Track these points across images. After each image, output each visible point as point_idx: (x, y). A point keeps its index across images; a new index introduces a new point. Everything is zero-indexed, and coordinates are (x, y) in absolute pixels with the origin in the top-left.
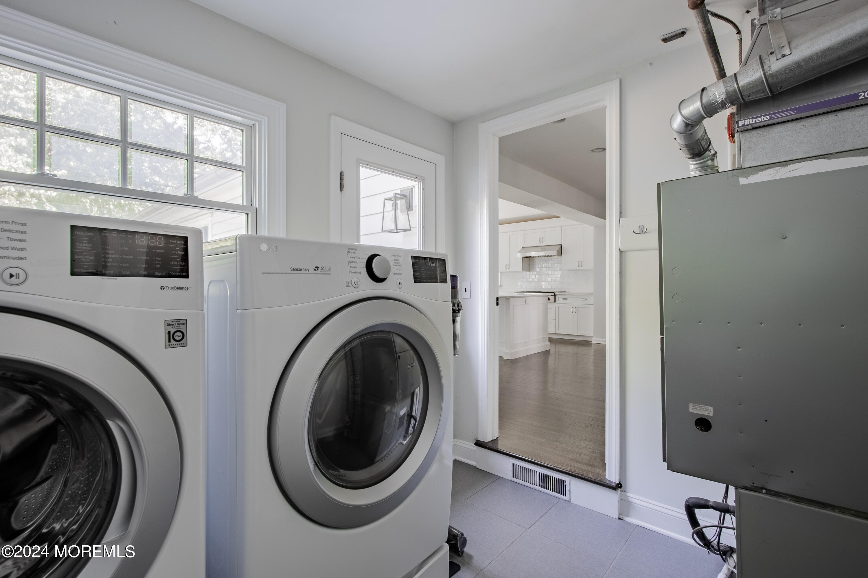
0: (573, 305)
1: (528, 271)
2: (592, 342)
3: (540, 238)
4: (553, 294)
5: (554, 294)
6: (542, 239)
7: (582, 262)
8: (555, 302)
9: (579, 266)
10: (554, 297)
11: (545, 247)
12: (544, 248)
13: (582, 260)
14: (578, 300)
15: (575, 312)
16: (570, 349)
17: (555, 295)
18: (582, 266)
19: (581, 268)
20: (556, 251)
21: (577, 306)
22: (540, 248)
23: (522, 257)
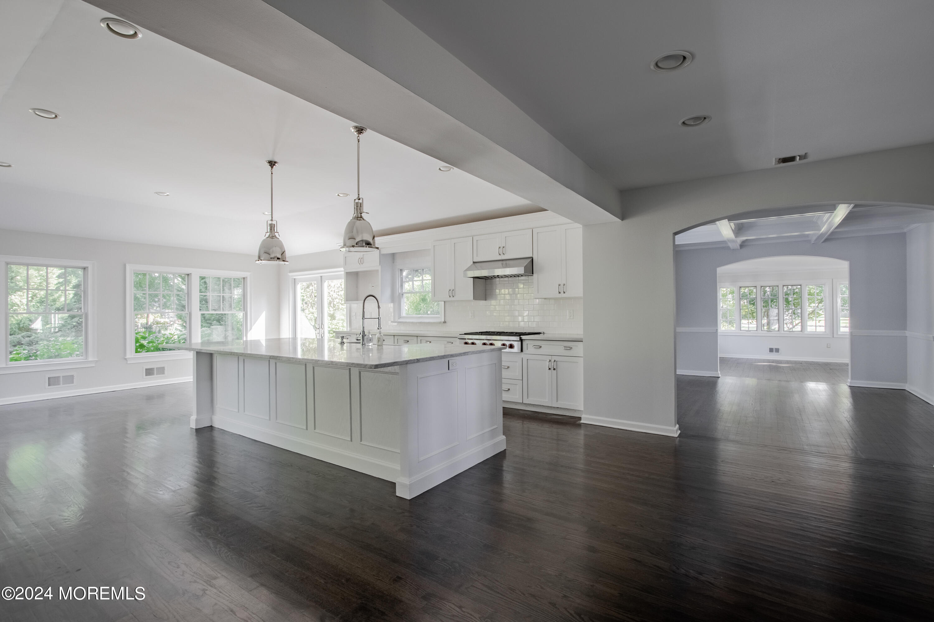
0: (550, 358)
1: (485, 300)
2: (582, 421)
3: (500, 248)
4: (517, 338)
5: (520, 338)
6: (502, 249)
7: (564, 285)
8: (522, 351)
9: (560, 293)
10: (520, 343)
11: (508, 262)
12: (506, 264)
13: (565, 283)
14: (558, 349)
15: (554, 369)
16: (546, 429)
17: (521, 340)
18: (564, 292)
19: (562, 295)
20: (524, 268)
21: (554, 358)
22: (500, 263)
23: (474, 278)
